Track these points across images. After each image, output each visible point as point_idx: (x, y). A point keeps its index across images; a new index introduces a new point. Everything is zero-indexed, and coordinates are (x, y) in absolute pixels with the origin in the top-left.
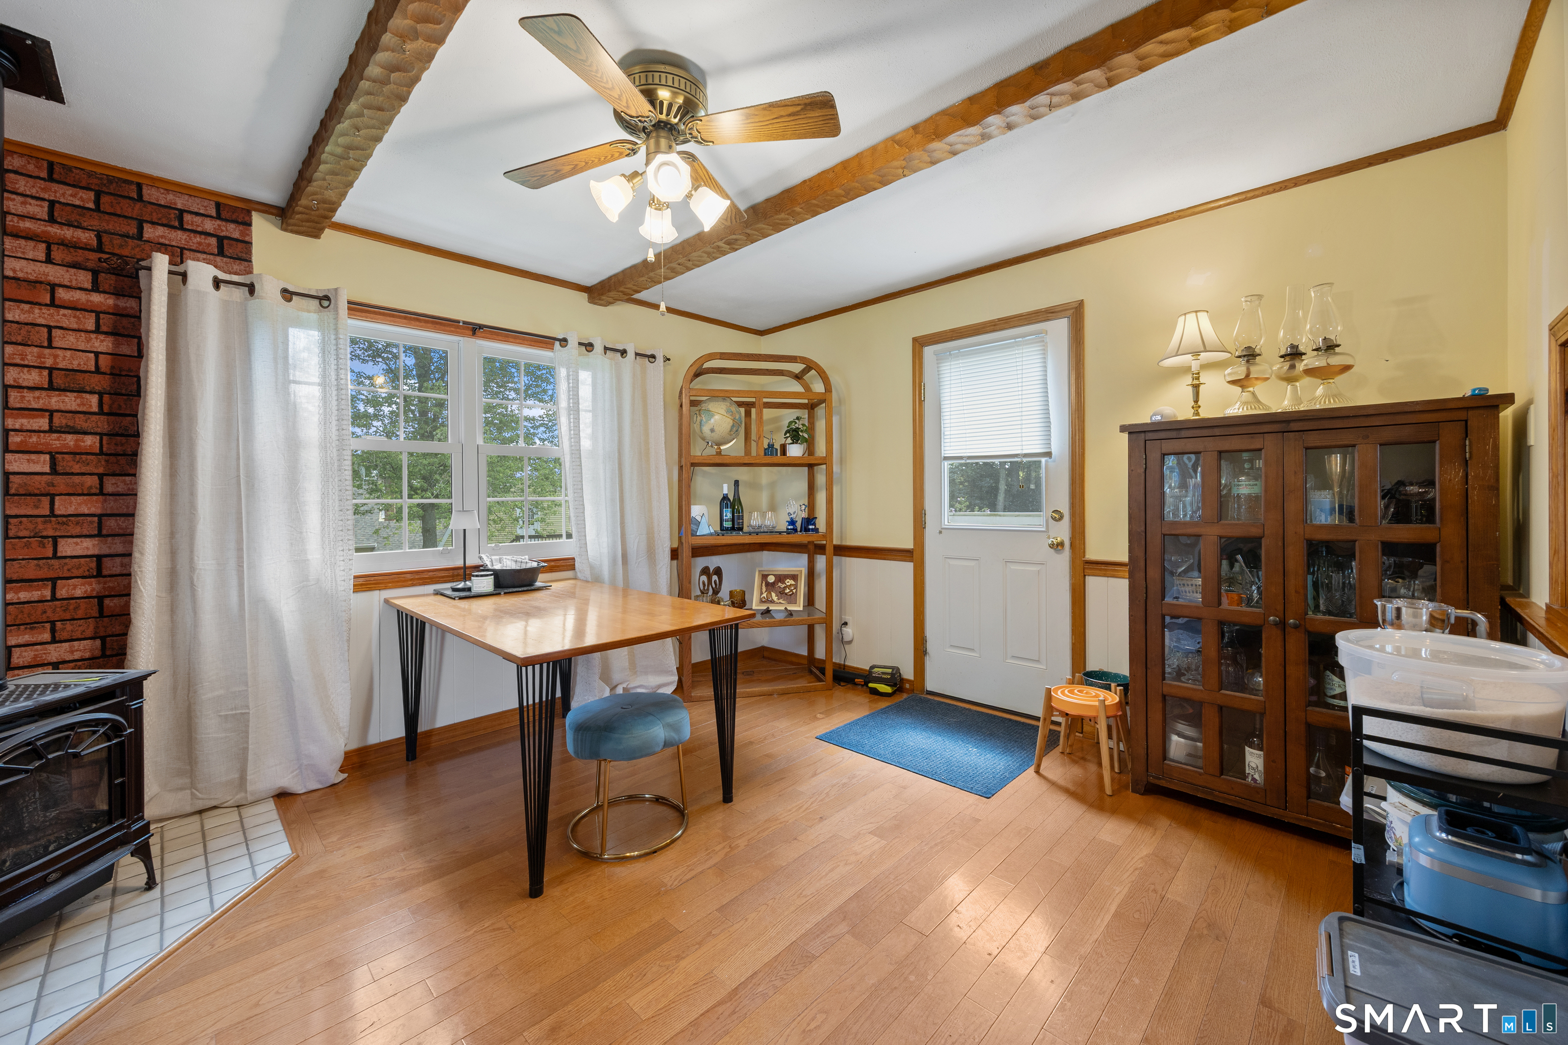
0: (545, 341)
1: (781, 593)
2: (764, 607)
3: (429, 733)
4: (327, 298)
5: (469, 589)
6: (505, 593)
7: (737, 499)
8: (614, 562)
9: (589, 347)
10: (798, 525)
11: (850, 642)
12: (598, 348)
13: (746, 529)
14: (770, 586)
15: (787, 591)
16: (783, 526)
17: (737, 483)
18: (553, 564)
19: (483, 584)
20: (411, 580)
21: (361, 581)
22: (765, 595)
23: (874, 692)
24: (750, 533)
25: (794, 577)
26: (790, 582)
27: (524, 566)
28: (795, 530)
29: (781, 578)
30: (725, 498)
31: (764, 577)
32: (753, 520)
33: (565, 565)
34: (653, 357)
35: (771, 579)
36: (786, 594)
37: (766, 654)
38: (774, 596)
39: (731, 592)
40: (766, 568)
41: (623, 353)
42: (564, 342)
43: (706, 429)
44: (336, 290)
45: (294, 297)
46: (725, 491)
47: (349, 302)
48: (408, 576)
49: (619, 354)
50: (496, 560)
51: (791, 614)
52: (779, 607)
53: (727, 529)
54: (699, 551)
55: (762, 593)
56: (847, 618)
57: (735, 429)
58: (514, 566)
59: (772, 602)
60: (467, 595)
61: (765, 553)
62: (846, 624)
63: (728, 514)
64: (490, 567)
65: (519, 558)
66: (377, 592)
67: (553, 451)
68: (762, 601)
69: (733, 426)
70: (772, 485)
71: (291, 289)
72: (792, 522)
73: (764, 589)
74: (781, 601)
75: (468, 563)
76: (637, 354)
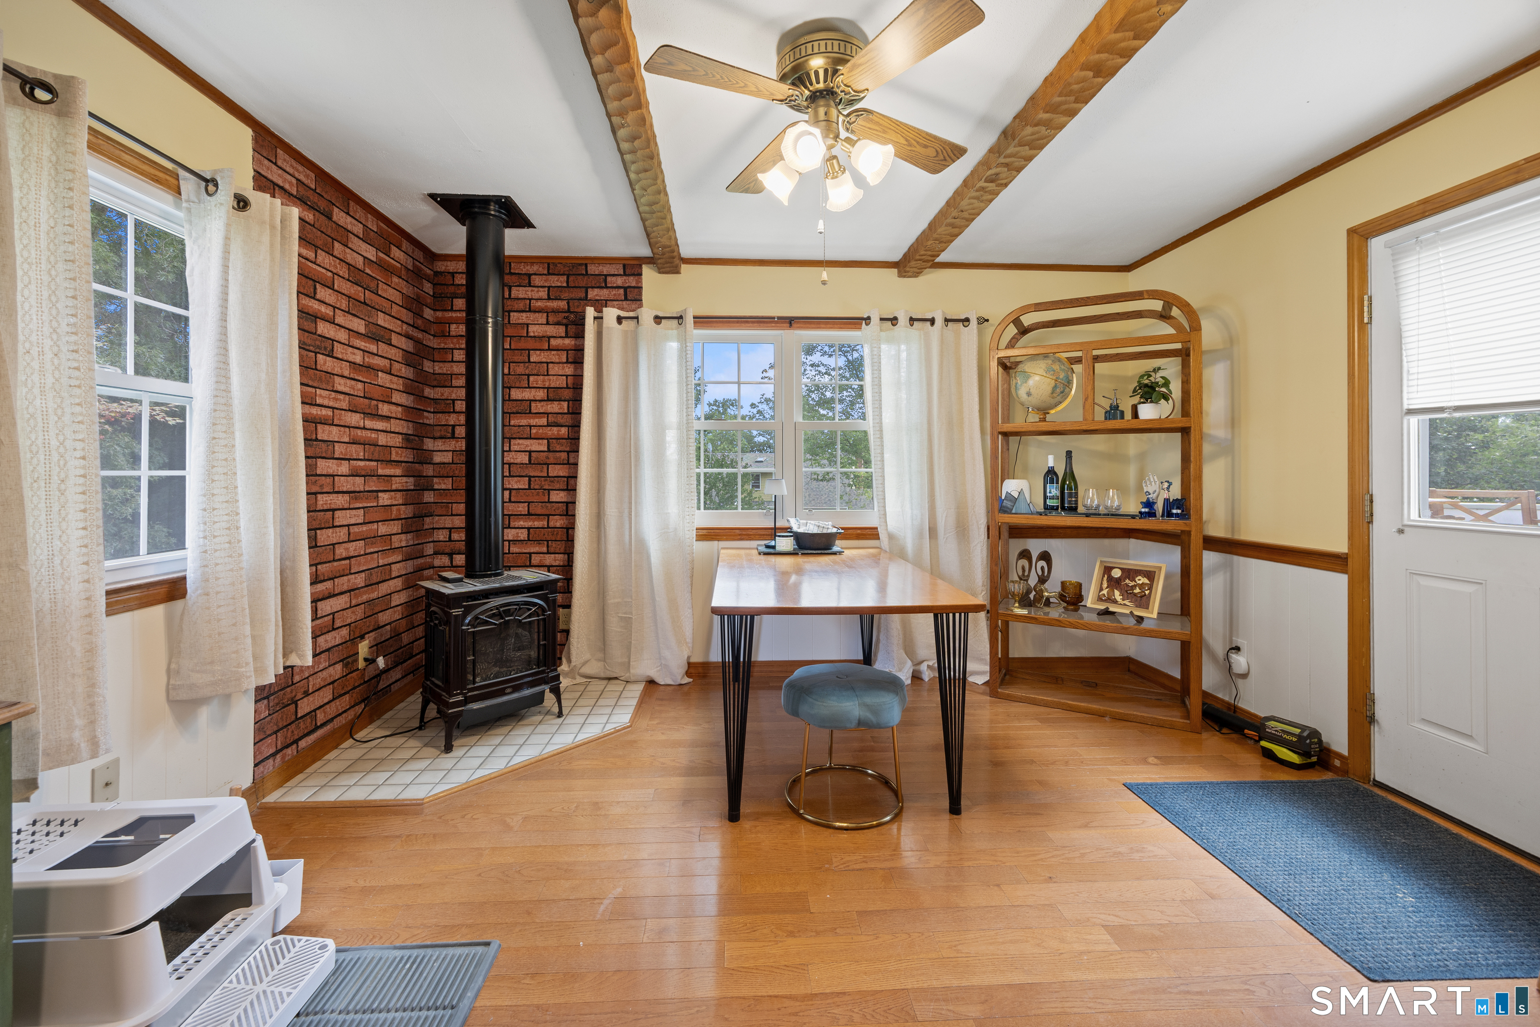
0: (856, 322)
1: (1128, 593)
2: (1102, 607)
4: (681, 317)
5: (774, 547)
6: (802, 554)
7: (1070, 474)
8: (920, 535)
9: (894, 320)
10: (1159, 507)
11: (1244, 676)
12: (903, 320)
13: (1081, 509)
14: (1114, 583)
15: (1137, 590)
16: (1133, 506)
17: (1069, 454)
18: (859, 531)
19: (785, 544)
20: (740, 535)
21: (701, 532)
22: (1105, 592)
23: (1269, 755)
24: (1087, 515)
25: (1150, 575)
26: (1141, 580)
27: (825, 531)
28: (1152, 514)
29: (1130, 573)
30: (1051, 472)
31: (1108, 570)
32: (1089, 497)
33: (869, 534)
34: (967, 320)
35: (1117, 573)
36: (1135, 595)
37: (1132, 667)
38: (1117, 595)
39: (1063, 583)
40: (1110, 560)
41: (932, 321)
42: (868, 319)
43: (1022, 393)
44: (685, 310)
45: (663, 321)
46: (1051, 463)
47: (694, 318)
48: (737, 531)
49: (928, 323)
50: (803, 524)
51: (1140, 619)
52: (1123, 607)
53: (1053, 508)
54: (1018, 532)
55: (1101, 589)
56: (1240, 642)
57: (1058, 390)
58: (815, 531)
59: (1115, 602)
60: (771, 551)
61: (1132, 541)
62: (1237, 649)
63: (1053, 490)
64: (795, 529)
65: (822, 524)
66: (716, 542)
67: (861, 425)
68: (1100, 599)
69: (1055, 387)
70: (1142, 457)
71: (661, 315)
72: (1149, 504)
73: (1105, 585)
74: (1126, 602)
75: (778, 525)
76: (947, 320)
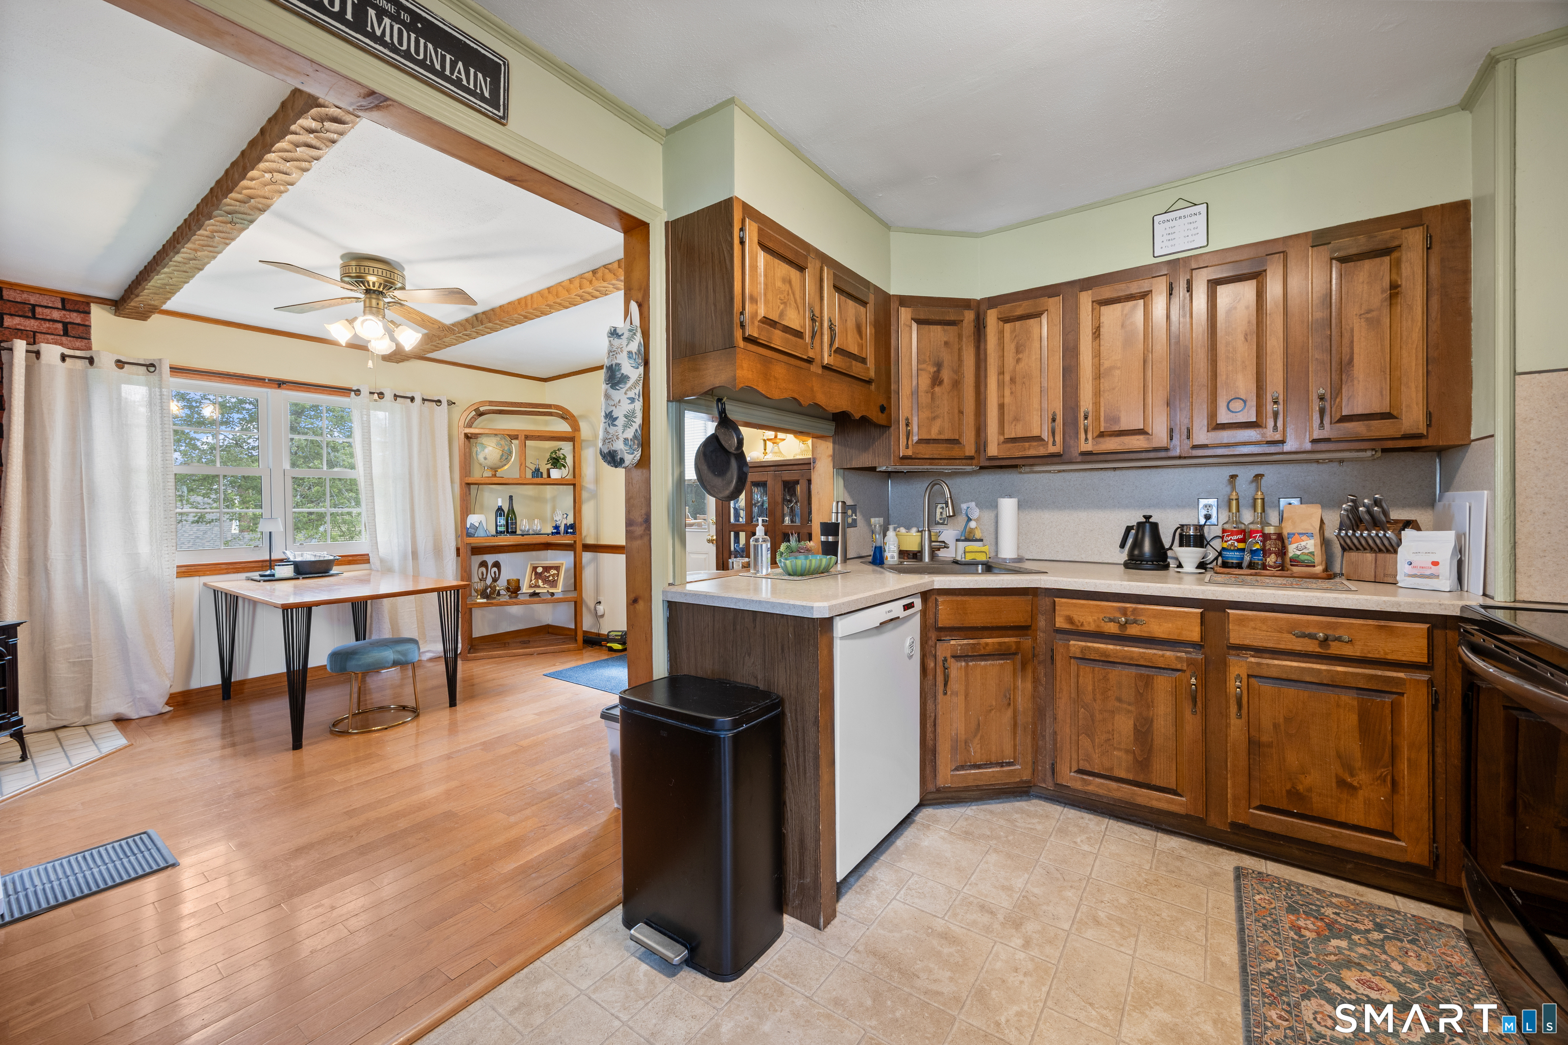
0: (343, 391)
1: (546, 581)
2: (531, 591)
3: (242, 683)
4: (155, 366)
5: (273, 575)
6: (303, 578)
7: (512, 510)
8: (404, 557)
9: (381, 395)
10: (562, 529)
11: (602, 616)
12: (389, 395)
13: (518, 532)
14: (538, 576)
15: (551, 578)
16: (549, 530)
17: (511, 497)
18: (350, 558)
19: (286, 571)
20: (226, 569)
21: (183, 569)
22: (533, 582)
23: (611, 650)
24: (523, 535)
25: (557, 568)
26: (553, 572)
27: (320, 559)
28: (558, 533)
29: (547, 569)
30: (500, 510)
31: (535, 568)
32: (523, 524)
33: (360, 559)
34: (440, 401)
35: (540, 570)
36: (550, 581)
38: (540, 583)
39: (507, 580)
40: (536, 563)
41: (412, 399)
42: (358, 392)
43: (481, 457)
44: (160, 359)
45: (126, 365)
46: (500, 504)
47: (171, 367)
48: (223, 566)
49: (407, 400)
50: (298, 555)
51: (552, 594)
52: (543, 589)
53: (501, 532)
54: (477, 550)
55: (531, 581)
56: (601, 599)
57: (505, 457)
58: (313, 559)
59: (539, 587)
60: (272, 579)
61: (549, 551)
62: (600, 602)
63: (502, 521)
64: (292, 559)
65: (318, 554)
66: (197, 578)
67: (349, 474)
68: (531, 587)
69: (503, 455)
71: (123, 360)
72: (557, 527)
73: (533, 577)
74: (545, 586)
75: (272, 558)
76: (424, 400)
